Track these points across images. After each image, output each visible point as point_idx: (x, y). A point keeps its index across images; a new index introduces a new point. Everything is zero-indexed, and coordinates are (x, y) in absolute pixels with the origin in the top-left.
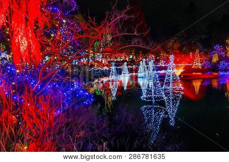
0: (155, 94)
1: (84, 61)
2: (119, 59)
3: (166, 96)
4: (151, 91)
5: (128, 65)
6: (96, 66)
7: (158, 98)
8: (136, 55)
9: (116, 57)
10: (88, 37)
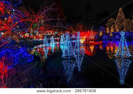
0: (70, 54)
1: (27, 35)
2: (49, 34)
3: (76, 55)
4: (67, 52)
5: (54, 38)
6: (35, 38)
7: (72, 56)
8: (59, 31)
9: (47, 33)
10: (30, 21)
